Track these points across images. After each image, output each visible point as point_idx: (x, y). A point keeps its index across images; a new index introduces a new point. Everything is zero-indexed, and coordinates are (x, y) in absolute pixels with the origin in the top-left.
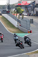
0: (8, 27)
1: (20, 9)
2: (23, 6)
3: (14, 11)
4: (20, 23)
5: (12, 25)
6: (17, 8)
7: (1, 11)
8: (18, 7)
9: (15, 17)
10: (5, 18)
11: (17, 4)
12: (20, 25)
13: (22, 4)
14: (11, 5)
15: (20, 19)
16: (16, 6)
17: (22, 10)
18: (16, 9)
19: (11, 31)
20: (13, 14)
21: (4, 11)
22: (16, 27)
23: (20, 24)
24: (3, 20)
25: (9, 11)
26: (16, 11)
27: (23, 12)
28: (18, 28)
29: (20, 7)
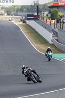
0: (36, 43)
1: (56, 11)
2: (62, 6)
3: (47, 15)
4: (57, 36)
5: (43, 40)
6: (52, 10)
7: (25, 16)
8: (54, 9)
9: (48, 25)
10: (31, 27)
11: (51, 3)
12: (57, 40)
13: (59, 4)
14: (42, 5)
15: (56, 30)
16: (49, 7)
17: (60, 14)
18: (49, 13)
19: (41, 50)
20: (45, 20)
21: (29, 15)
22: (51, 42)
23: (57, 38)
24: (27, 31)
25: (38, 16)
26: (49, 15)
27: (61, 17)
28: (53, 44)
29: (56, 9)
